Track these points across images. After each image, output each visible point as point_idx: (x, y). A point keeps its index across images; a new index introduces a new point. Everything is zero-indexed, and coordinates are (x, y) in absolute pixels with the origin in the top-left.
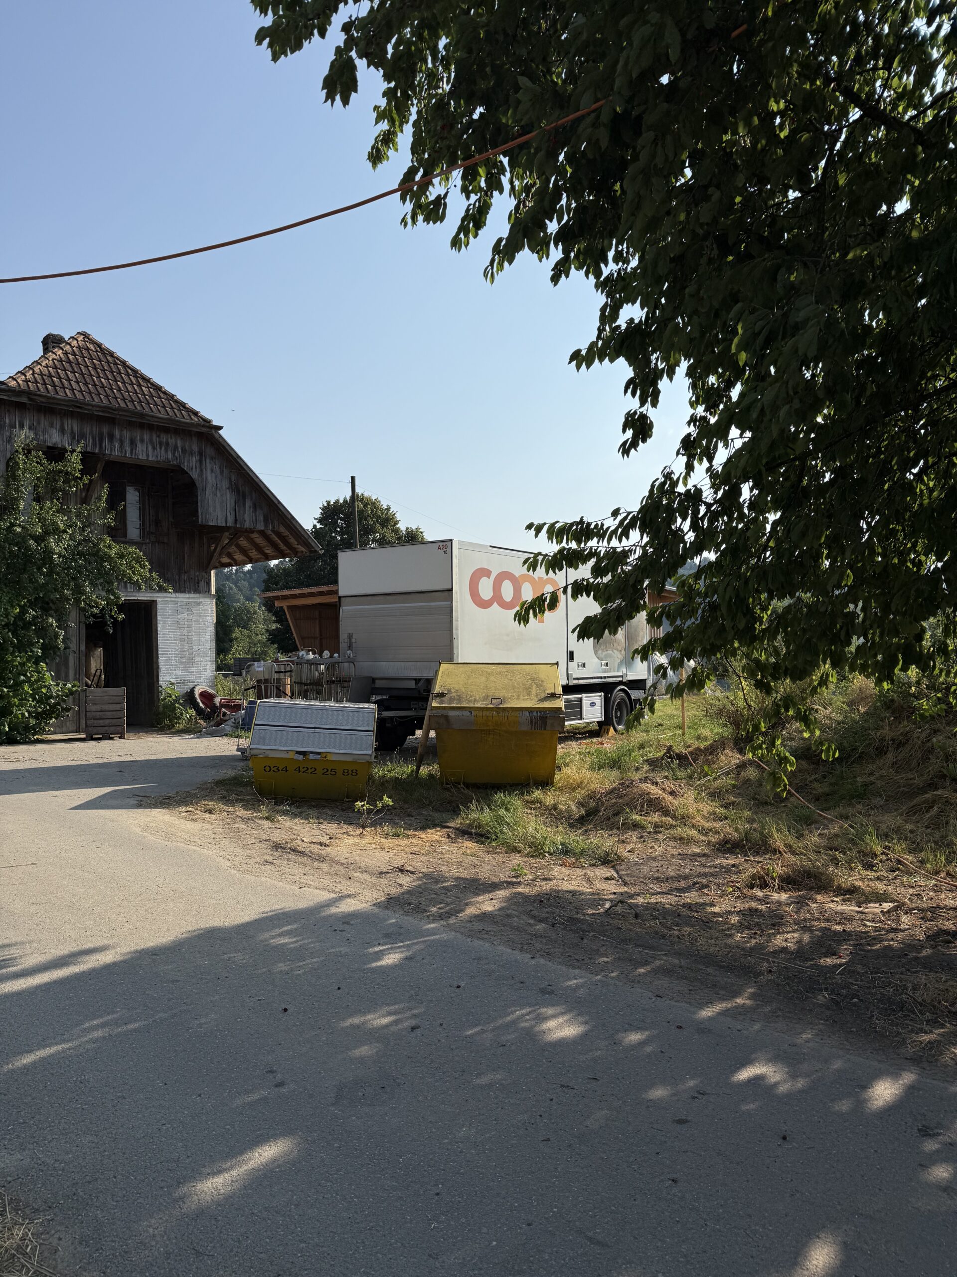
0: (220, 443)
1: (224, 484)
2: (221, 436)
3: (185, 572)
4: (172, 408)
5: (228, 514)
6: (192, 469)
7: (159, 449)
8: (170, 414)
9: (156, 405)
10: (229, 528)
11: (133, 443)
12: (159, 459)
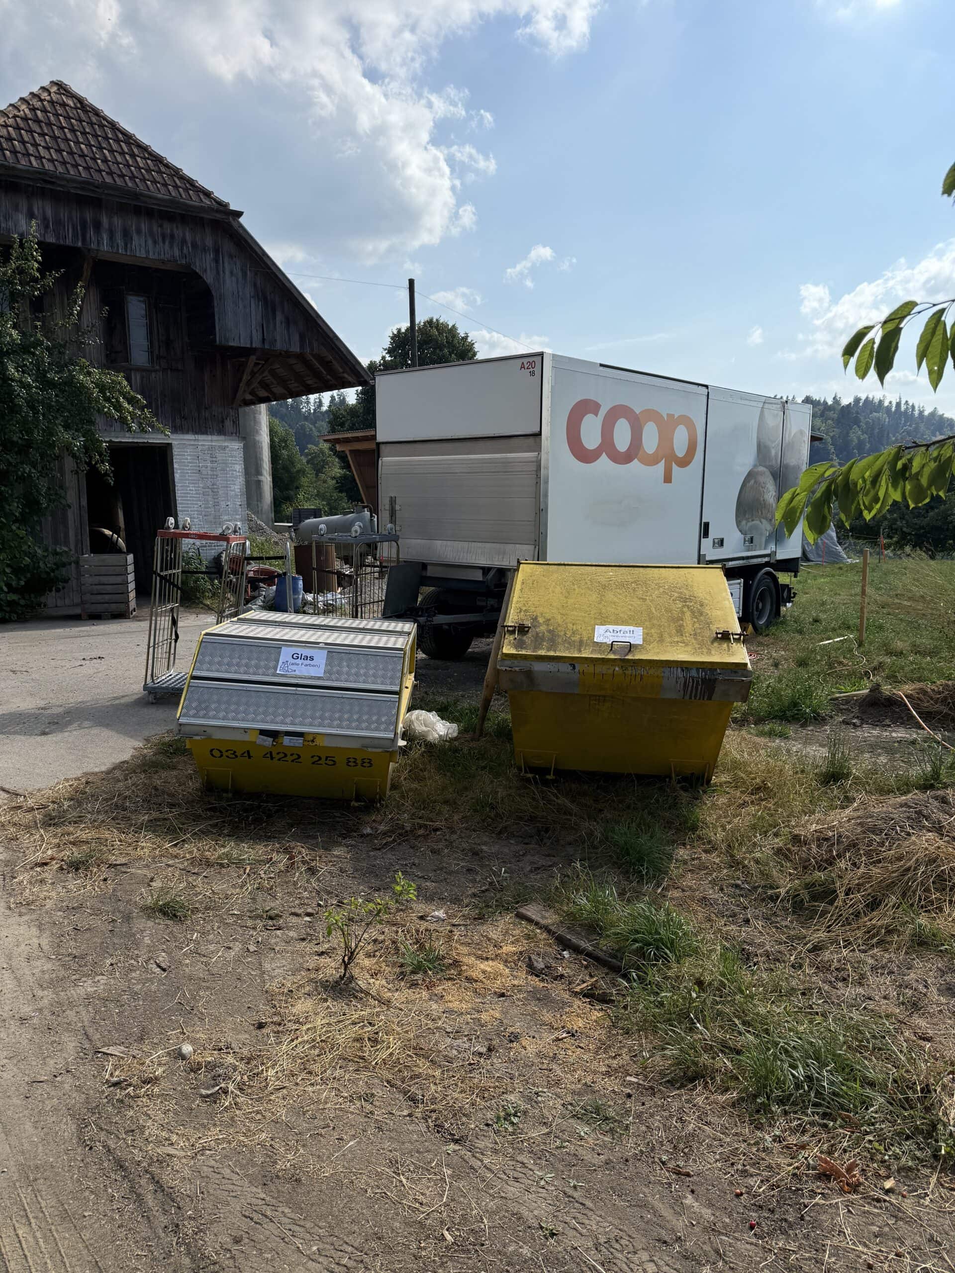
0: (240, 235)
1: (249, 291)
2: (241, 226)
3: (206, 408)
4: (176, 187)
5: (254, 332)
6: (206, 270)
7: (161, 244)
8: (173, 194)
9: (154, 182)
10: (255, 349)
11: (126, 234)
12: (162, 257)
